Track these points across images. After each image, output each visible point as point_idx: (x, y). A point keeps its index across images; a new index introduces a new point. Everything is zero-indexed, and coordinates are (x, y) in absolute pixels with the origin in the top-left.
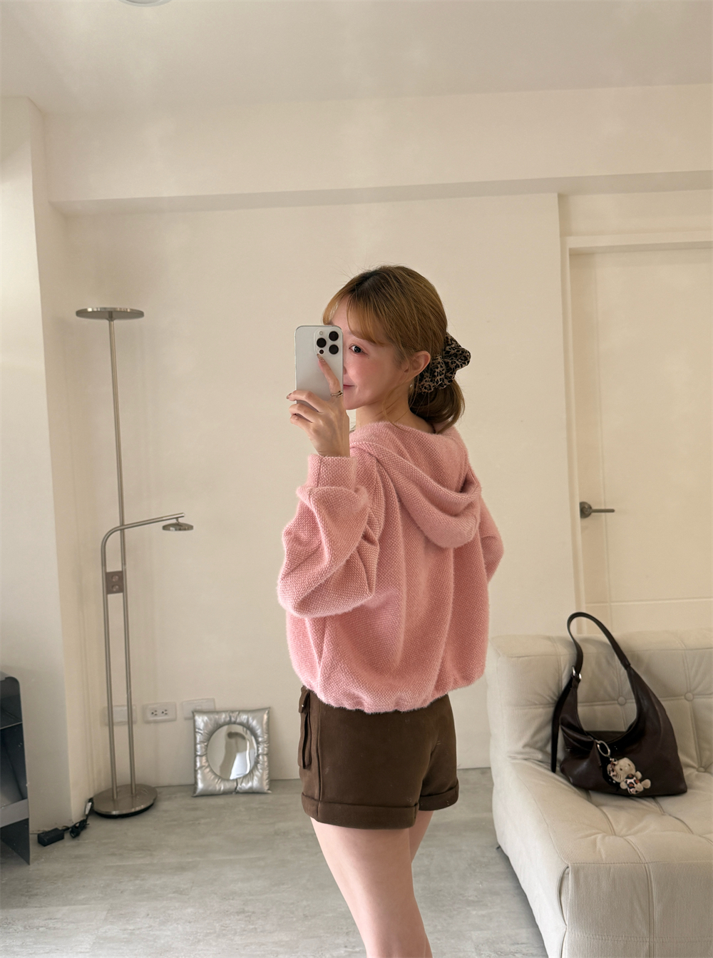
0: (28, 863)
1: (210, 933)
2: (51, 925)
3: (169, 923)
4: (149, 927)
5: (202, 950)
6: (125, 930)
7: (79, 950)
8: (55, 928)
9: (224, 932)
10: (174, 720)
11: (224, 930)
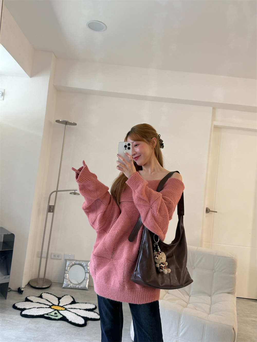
0: (6, 299)
1: (64, 333)
2: (11, 321)
3: (51, 327)
4: (44, 327)
5: (61, 337)
6: (36, 326)
7: (20, 330)
8: (12, 322)
9: (69, 333)
10: (60, 259)
11: (69, 332)
